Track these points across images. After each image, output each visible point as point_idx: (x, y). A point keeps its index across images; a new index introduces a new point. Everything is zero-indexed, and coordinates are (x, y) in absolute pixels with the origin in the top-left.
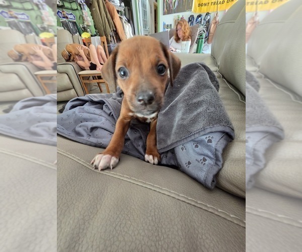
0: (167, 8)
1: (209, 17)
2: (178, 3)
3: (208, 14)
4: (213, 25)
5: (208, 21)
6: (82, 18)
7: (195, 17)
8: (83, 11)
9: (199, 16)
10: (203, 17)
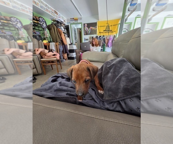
0: (86, 33)
1: (104, 37)
2: (91, 31)
3: (103, 36)
4: (106, 40)
5: (104, 39)
6: (44, 34)
7: (99, 37)
8: (45, 31)
9: (100, 37)
10: (102, 37)
